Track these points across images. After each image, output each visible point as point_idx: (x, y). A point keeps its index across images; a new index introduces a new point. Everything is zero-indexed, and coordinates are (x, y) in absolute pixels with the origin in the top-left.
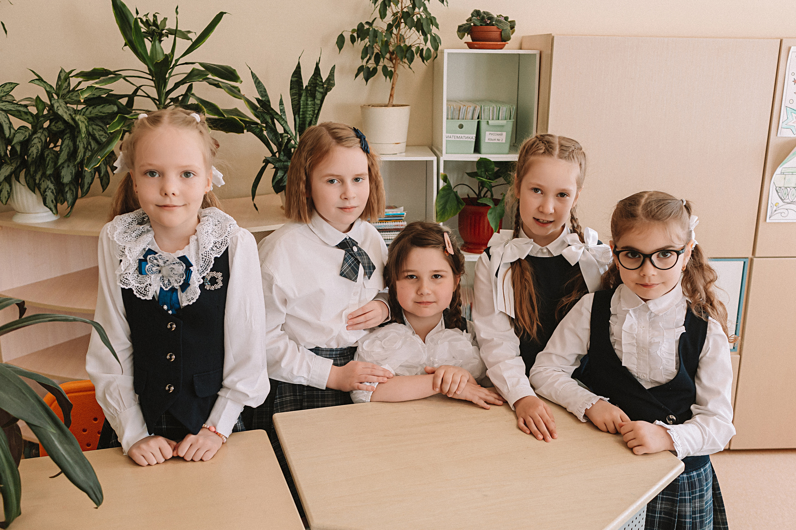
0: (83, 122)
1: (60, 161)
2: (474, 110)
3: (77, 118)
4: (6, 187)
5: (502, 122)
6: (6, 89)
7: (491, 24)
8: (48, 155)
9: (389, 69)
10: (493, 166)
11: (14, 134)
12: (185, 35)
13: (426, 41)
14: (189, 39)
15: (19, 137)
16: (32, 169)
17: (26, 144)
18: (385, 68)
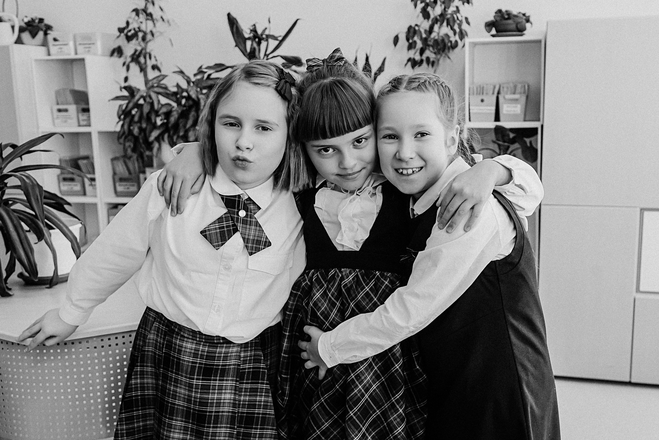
0: (203, 99)
1: (188, 126)
2: (495, 87)
3: (200, 96)
4: (156, 145)
5: (517, 96)
6: (160, 79)
7: (509, 18)
8: (182, 122)
9: (431, 60)
10: (508, 132)
11: (161, 108)
12: (275, 38)
13: (455, 34)
14: (277, 40)
15: (164, 110)
16: (172, 132)
17: (168, 115)
18: (428, 59)
